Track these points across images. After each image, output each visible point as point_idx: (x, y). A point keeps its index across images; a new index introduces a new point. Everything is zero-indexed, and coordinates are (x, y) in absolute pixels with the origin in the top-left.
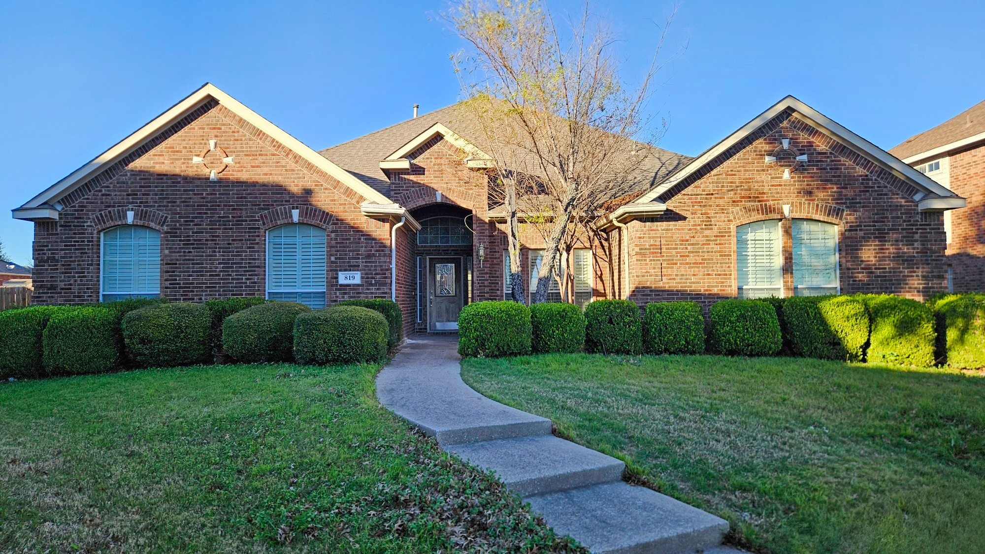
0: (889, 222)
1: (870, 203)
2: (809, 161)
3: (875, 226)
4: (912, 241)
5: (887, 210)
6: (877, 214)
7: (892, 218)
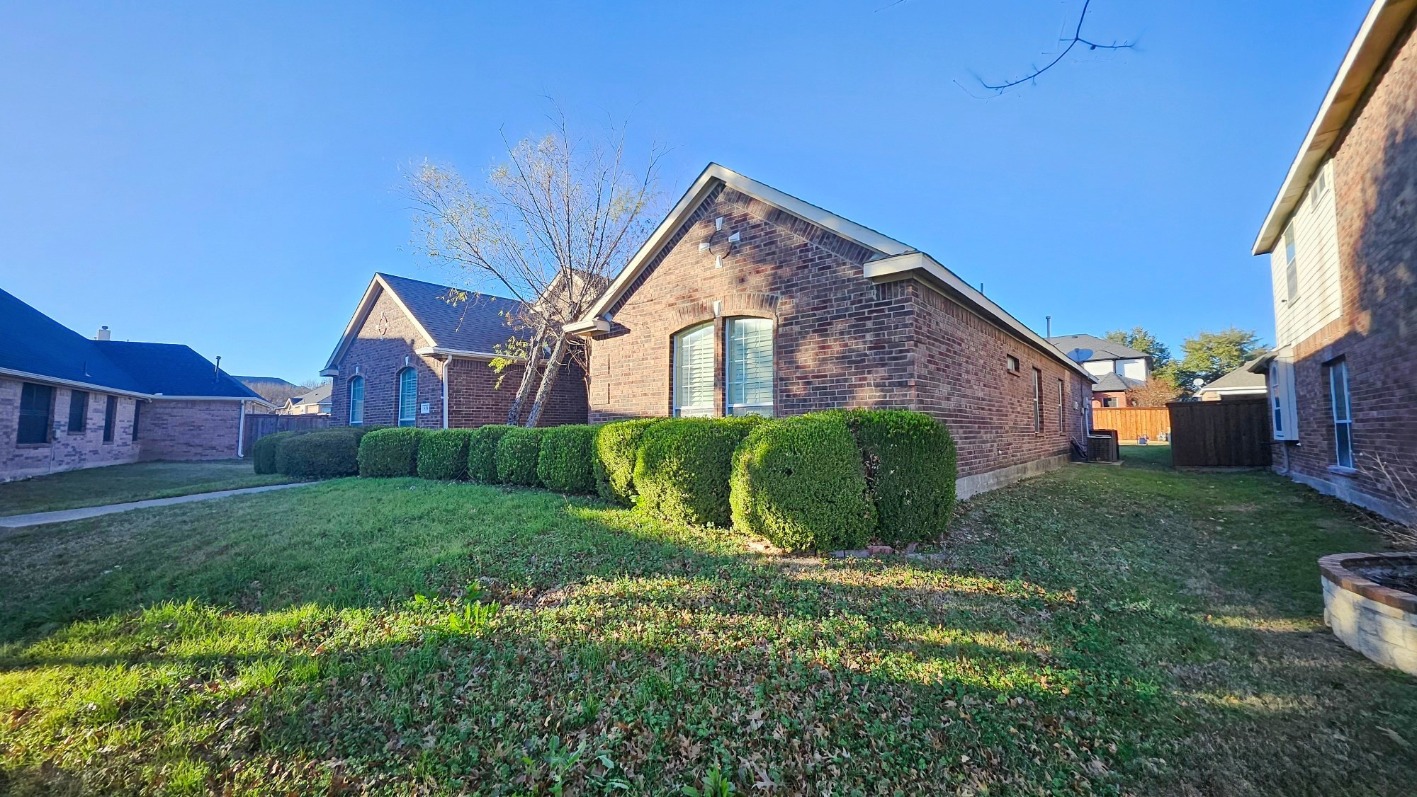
0: (832, 306)
1: (809, 282)
2: (742, 240)
3: (815, 315)
4: (862, 331)
5: (831, 289)
6: (818, 297)
7: (837, 300)
